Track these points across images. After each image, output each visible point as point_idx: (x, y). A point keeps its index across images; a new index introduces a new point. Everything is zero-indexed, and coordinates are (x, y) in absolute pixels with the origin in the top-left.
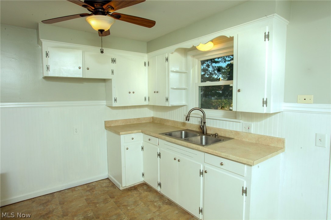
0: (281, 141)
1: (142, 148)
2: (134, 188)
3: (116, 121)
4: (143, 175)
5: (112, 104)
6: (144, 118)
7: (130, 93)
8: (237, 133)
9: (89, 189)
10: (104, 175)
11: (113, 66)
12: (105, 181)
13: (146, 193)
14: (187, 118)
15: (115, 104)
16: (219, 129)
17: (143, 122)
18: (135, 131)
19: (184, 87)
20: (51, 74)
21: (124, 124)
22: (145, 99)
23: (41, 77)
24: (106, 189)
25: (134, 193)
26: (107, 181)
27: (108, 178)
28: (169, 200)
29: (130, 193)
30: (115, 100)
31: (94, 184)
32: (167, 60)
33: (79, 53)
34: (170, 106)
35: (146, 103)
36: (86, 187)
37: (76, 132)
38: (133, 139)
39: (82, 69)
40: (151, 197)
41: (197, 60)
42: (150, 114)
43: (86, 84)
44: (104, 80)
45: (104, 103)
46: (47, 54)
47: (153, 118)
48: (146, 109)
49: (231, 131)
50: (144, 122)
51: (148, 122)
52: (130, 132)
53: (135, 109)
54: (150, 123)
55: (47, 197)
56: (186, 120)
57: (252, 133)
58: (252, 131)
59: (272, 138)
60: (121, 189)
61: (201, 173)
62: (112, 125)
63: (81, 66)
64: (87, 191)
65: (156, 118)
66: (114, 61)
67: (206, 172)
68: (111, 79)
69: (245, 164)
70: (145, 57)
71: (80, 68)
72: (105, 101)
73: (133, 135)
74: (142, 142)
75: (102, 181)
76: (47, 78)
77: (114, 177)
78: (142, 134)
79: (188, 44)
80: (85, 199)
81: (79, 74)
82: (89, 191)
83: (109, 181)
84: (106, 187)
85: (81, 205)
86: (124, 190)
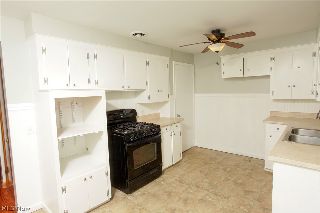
3: (282, 112)
7: (289, 87)
15: (273, 97)
18: (281, 123)
22: (312, 93)
30: (273, 94)
35: (314, 97)
38: (278, 129)
52: (275, 122)
68: (270, 76)
71: (241, 70)
73: (279, 126)
85: (230, 164)
86: (267, 172)
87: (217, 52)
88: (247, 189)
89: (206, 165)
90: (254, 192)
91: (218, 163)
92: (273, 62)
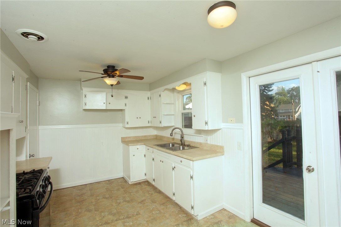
0: (222, 148)
1: (145, 156)
2: (139, 184)
3: (129, 137)
4: (145, 174)
5: (125, 126)
6: (150, 136)
7: (137, 118)
8: (201, 144)
9: (109, 183)
10: (120, 175)
11: (126, 101)
12: (120, 179)
13: (146, 186)
14: (171, 134)
15: (127, 126)
16: (192, 142)
17: (148, 138)
18: (139, 144)
19: (173, 113)
20: (87, 108)
21: (134, 140)
22: (149, 122)
23: (82, 110)
24: (120, 183)
25: (138, 186)
26: (122, 179)
27: (123, 177)
28: (159, 190)
29: (135, 186)
30: (127, 123)
31: (113, 180)
32: (160, 96)
33: (104, 95)
34: (162, 126)
35: (150, 125)
36: (107, 182)
37: (102, 144)
38: (138, 149)
39: (105, 104)
40: (148, 188)
41: (180, 95)
42: (154, 132)
43: (109, 113)
44: (121, 110)
45: (121, 125)
46: (85, 96)
47: (156, 135)
48: (151, 129)
49: (198, 143)
50: (150, 138)
51: (153, 138)
52: (136, 144)
53: (143, 129)
54: (154, 139)
55: (82, 186)
56: (170, 136)
57: (209, 143)
58: (209, 142)
59: (217, 146)
60: (130, 183)
61: (173, 169)
62: (127, 140)
63: (105, 102)
64: (107, 184)
65: (158, 135)
66: (126, 97)
67: (175, 168)
68: (125, 109)
69: (191, 160)
70: (148, 94)
71: (104, 103)
72: (122, 124)
73: (138, 147)
74: (145, 151)
75: (119, 179)
76: (85, 110)
77: (127, 177)
78: (144, 146)
79: (170, 86)
80: (106, 188)
81: (104, 107)
82: (109, 184)
83: (123, 179)
84: (120, 182)
85: (102, 191)
86: (132, 184)
87: (112, 85)
88: (139, 201)
89: (83, 203)
90: (145, 200)
91: (91, 196)
92: (127, 100)
